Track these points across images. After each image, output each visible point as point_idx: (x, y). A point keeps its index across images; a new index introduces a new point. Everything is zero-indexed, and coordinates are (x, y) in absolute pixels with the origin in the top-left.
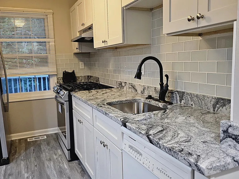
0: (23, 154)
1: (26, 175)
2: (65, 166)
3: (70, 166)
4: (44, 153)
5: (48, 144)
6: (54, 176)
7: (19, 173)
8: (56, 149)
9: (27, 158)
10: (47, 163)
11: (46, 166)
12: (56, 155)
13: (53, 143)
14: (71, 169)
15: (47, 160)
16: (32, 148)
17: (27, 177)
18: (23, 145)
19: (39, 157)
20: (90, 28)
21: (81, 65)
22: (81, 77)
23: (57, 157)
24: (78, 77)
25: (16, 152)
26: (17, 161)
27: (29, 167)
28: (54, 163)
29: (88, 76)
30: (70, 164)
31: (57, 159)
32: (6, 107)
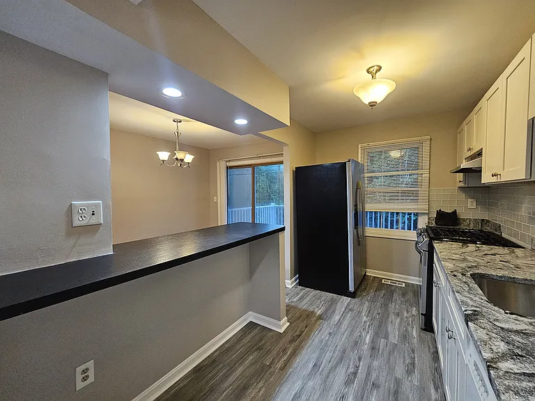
0: (372, 294)
1: (365, 318)
2: (414, 333)
3: (420, 336)
4: (394, 304)
5: (404, 295)
6: (395, 337)
7: (360, 312)
8: (411, 306)
9: (373, 301)
10: (392, 317)
11: (390, 320)
12: (408, 312)
13: (410, 295)
14: (421, 340)
15: (394, 313)
16: (383, 292)
17: (365, 322)
18: (376, 284)
19: (385, 305)
20: (479, 154)
21: (471, 203)
22: (468, 221)
23: (408, 315)
24: (464, 220)
25: (365, 289)
26: (362, 299)
27: (371, 311)
28: (401, 322)
29: (483, 220)
30: (422, 334)
31: (406, 317)
32: (360, 241)
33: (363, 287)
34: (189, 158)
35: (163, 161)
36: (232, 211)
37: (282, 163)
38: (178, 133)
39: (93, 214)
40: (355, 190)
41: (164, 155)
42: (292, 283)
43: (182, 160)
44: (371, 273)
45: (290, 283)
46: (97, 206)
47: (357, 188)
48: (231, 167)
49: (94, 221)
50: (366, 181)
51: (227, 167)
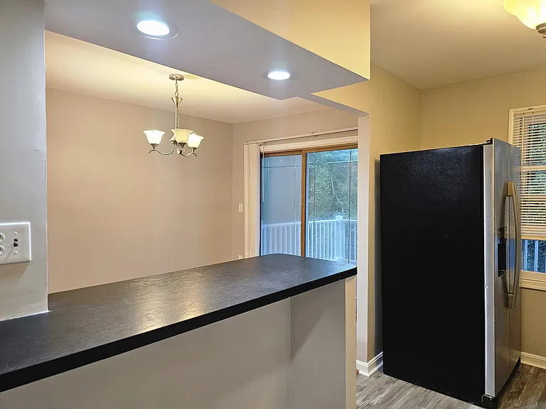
0: (533, 405)
18: (542, 385)
25: (519, 393)
32: (509, 298)
33: (513, 389)
34: (194, 140)
35: (153, 145)
36: (268, 229)
37: (355, 146)
38: (177, 97)
39: (15, 245)
40: (500, 200)
41: (155, 136)
42: (370, 368)
43: (183, 144)
44: (530, 359)
45: (366, 367)
46: (22, 230)
47: (505, 196)
48: (267, 154)
49: (16, 255)
50: (524, 179)
51: (261, 155)
